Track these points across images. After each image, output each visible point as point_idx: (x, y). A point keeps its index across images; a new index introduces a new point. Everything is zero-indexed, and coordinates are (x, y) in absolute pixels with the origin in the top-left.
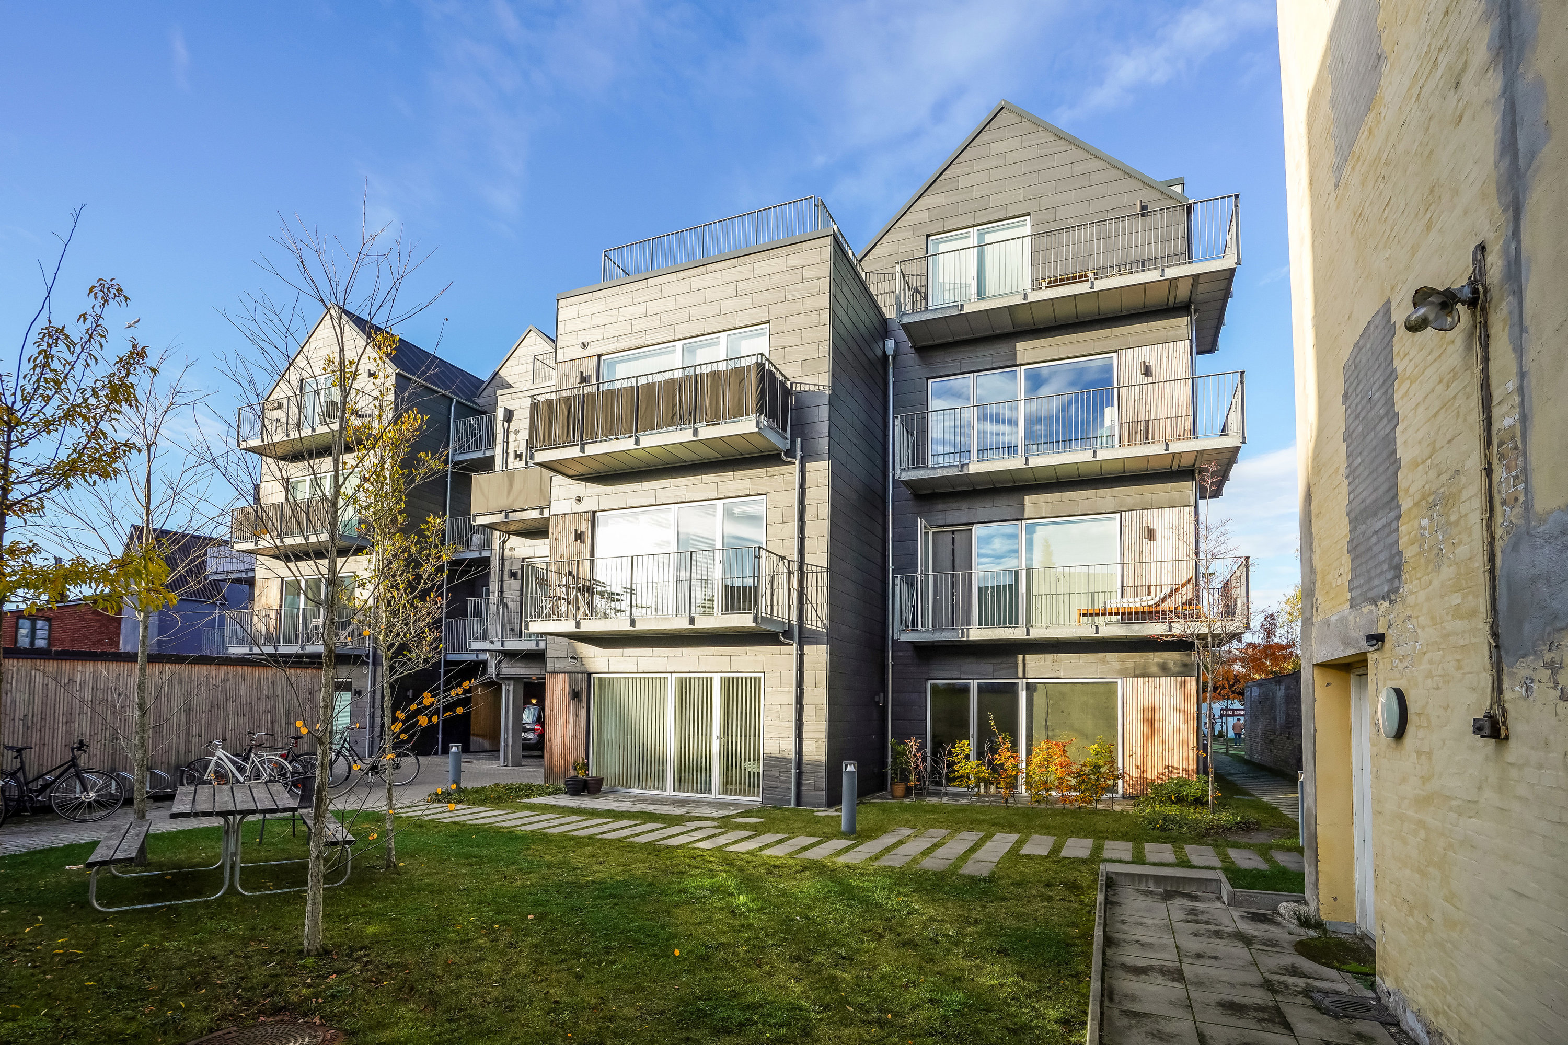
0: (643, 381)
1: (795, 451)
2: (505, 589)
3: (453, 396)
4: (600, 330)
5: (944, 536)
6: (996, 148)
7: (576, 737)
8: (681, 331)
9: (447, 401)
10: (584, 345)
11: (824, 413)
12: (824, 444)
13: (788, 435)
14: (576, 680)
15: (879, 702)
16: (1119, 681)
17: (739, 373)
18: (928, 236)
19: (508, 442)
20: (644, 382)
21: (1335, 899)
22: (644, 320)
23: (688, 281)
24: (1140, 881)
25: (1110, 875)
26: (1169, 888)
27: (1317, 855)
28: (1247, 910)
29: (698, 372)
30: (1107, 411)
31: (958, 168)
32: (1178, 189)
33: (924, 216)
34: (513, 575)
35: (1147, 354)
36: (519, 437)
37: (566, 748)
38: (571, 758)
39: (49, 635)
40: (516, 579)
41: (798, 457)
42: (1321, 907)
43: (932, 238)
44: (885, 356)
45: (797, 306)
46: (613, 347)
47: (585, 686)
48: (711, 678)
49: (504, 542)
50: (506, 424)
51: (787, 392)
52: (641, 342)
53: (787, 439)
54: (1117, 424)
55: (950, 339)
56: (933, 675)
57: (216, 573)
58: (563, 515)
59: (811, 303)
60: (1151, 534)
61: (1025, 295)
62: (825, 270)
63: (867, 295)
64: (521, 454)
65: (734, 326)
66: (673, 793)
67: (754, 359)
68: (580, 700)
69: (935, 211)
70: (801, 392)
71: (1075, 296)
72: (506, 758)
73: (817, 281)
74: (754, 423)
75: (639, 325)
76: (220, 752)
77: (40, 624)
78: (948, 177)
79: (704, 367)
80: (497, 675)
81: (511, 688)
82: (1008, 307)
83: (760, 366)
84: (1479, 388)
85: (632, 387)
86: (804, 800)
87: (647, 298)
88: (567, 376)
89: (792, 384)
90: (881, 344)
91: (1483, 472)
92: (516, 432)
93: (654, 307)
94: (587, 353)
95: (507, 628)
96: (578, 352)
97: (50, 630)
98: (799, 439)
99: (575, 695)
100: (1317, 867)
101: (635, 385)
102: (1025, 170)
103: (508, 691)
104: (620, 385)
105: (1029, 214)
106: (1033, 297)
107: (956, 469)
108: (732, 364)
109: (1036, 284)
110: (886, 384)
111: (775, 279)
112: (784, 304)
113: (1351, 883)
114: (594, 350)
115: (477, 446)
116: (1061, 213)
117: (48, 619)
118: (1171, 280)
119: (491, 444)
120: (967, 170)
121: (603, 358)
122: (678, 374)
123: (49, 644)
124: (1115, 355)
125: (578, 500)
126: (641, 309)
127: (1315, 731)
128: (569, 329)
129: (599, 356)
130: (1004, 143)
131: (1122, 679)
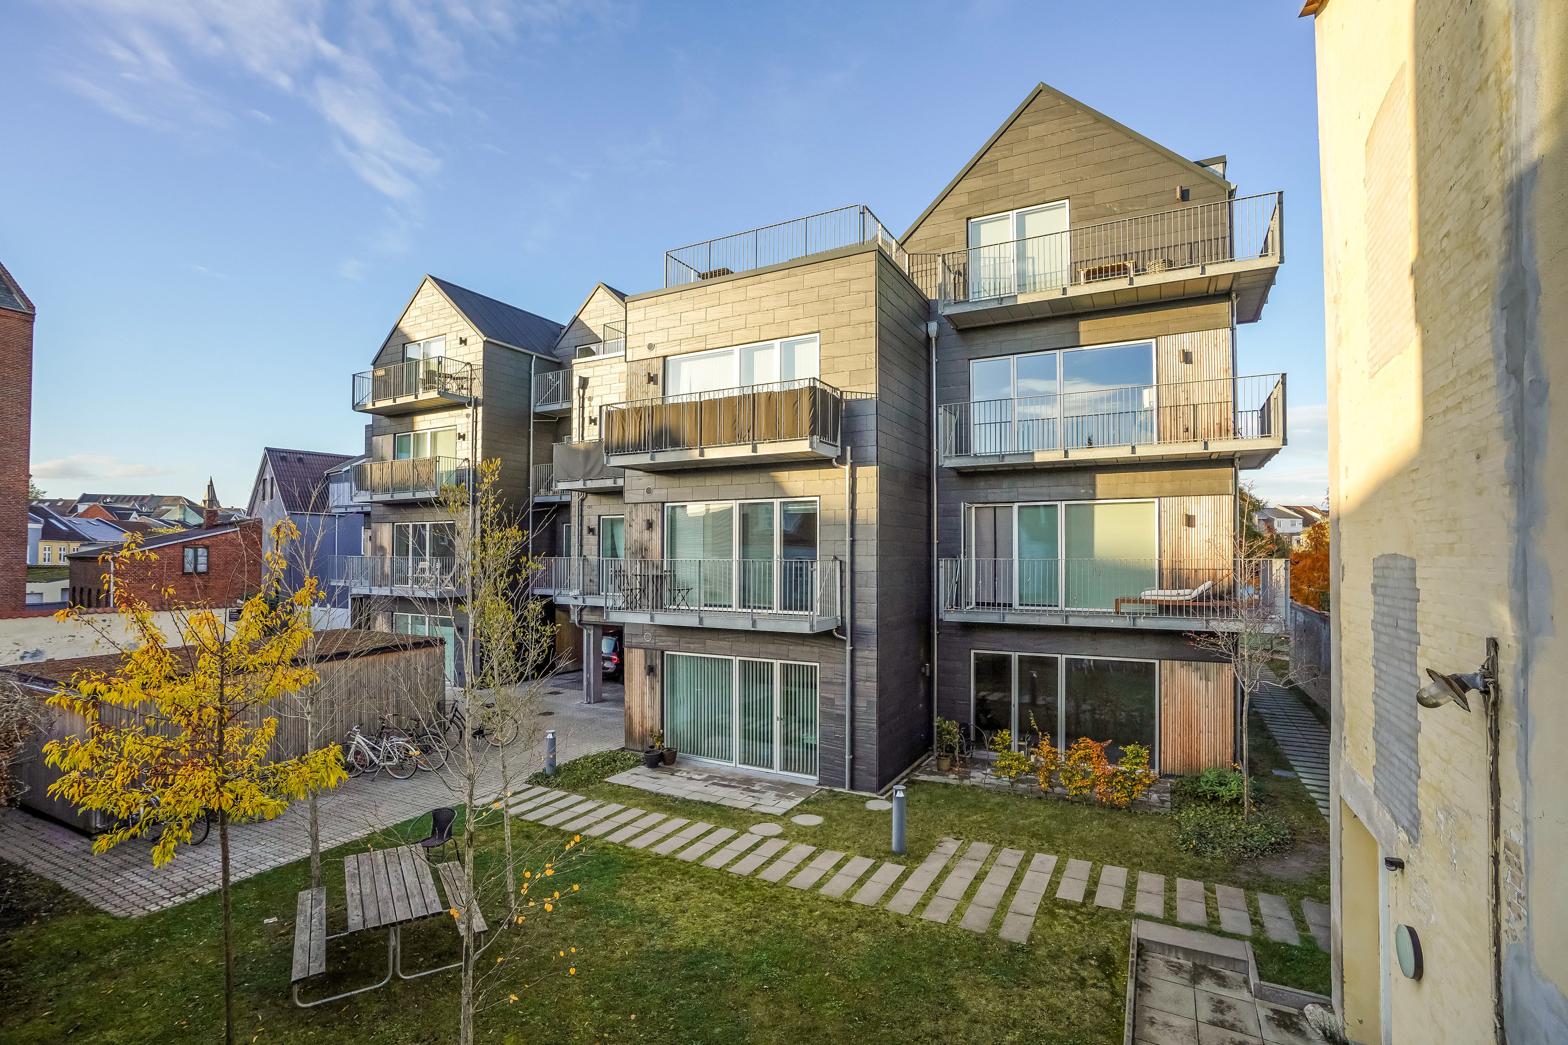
0: (705, 397)
1: (845, 458)
2: (584, 542)
3: (532, 353)
4: (665, 333)
5: (986, 511)
6: (1034, 131)
7: (652, 707)
8: (739, 337)
9: (529, 358)
10: (651, 347)
11: (872, 422)
12: (872, 451)
13: (839, 443)
14: (651, 656)
15: (925, 673)
16: (1157, 662)
17: (793, 396)
18: (968, 219)
19: (583, 407)
20: (707, 398)
21: (1361, 1022)
22: (704, 325)
23: (743, 290)
24: (1170, 952)
25: (1141, 941)
26: (1198, 962)
27: (1342, 977)
28: (1273, 1005)
29: (755, 392)
30: (1146, 392)
31: (997, 152)
32: (1218, 168)
33: (964, 199)
34: (591, 530)
35: (1186, 341)
36: (593, 403)
37: (643, 717)
38: (648, 724)
39: (208, 560)
40: (593, 534)
41: (849, 463)
42: (1346, 1026)
43: (973, 220)
44: (928, 338)
45: (845, 319)
46: (676, 349)
47: (659, 662)
48: (772, 664)
49: (583, 500)
50: (581, 391)
51: (837, 402)
52: (702, 346)
53: (836, 446)
54: (1155, 407)
55: (991, 323)
56: (977, 645)
57: (337, 507)
58: (636, 504)
59: (858, 316)
60: (1190, 521)
61: (1064, 289)
62: (870, 284)
63: (911, 290)
64: (596, 419)
65: (786, 334)
66: (738, 766)
67: (807, 384)
68: (655, 675)
69: (975, 194)
70: (851, 401)
71: (1114, 291)
72: (588, 694)
73: (863, 295)
74: (808, 442)
75: (700, 330)
76: (359, 738)
77: (201, 551)
78: (988, 160)
79: (760, 387)
80: (580, 622)
81: (592, 632)
82: (1048, 301)
83: (813, 389)
84: (1489, 778)
85: (696, 403)
86: (857, 783)
87: (706, 304)
88: (636, 374)
89: (842, 393)
90: (923, 327)
91: (1491, 859)
92: (590, 399)
93: (713, 313)
94: (653, 354)
95: (587, 579)
96: (645, 353)
97: (208, 556)
98: (849, 448)
99: (651, 670)
100: (1342, 987)
101: (698, 400)
102: (1063, 154)
103: (589, 635)
104: (685, 399)
105: (1068, 198)
106: (1072, 292)
107: (997, 459)
108: (786, 387)
109: (1074, 280)
110: (929, 364)
111: (824, 291)
112: (833, 316)
113: (1377, 1010)
114: (660, 351)
115: (554, 398)
116: (1098, 199)
117: (206, 547)
118: (1210, 278)
119: (568, 397)
120: (1006, 153)
121: (669, 358)
122: (736, 393)
123: (208, 568)
124: (1154, 340)
125: (649, 491)
126: (701, 315)
127: (1342, 858)
128: (637, 330)
129: (665, 357)
130: (1043, 126)
131: (1160, 660)
